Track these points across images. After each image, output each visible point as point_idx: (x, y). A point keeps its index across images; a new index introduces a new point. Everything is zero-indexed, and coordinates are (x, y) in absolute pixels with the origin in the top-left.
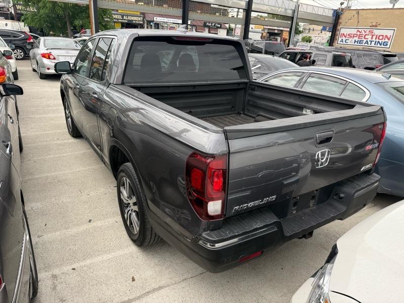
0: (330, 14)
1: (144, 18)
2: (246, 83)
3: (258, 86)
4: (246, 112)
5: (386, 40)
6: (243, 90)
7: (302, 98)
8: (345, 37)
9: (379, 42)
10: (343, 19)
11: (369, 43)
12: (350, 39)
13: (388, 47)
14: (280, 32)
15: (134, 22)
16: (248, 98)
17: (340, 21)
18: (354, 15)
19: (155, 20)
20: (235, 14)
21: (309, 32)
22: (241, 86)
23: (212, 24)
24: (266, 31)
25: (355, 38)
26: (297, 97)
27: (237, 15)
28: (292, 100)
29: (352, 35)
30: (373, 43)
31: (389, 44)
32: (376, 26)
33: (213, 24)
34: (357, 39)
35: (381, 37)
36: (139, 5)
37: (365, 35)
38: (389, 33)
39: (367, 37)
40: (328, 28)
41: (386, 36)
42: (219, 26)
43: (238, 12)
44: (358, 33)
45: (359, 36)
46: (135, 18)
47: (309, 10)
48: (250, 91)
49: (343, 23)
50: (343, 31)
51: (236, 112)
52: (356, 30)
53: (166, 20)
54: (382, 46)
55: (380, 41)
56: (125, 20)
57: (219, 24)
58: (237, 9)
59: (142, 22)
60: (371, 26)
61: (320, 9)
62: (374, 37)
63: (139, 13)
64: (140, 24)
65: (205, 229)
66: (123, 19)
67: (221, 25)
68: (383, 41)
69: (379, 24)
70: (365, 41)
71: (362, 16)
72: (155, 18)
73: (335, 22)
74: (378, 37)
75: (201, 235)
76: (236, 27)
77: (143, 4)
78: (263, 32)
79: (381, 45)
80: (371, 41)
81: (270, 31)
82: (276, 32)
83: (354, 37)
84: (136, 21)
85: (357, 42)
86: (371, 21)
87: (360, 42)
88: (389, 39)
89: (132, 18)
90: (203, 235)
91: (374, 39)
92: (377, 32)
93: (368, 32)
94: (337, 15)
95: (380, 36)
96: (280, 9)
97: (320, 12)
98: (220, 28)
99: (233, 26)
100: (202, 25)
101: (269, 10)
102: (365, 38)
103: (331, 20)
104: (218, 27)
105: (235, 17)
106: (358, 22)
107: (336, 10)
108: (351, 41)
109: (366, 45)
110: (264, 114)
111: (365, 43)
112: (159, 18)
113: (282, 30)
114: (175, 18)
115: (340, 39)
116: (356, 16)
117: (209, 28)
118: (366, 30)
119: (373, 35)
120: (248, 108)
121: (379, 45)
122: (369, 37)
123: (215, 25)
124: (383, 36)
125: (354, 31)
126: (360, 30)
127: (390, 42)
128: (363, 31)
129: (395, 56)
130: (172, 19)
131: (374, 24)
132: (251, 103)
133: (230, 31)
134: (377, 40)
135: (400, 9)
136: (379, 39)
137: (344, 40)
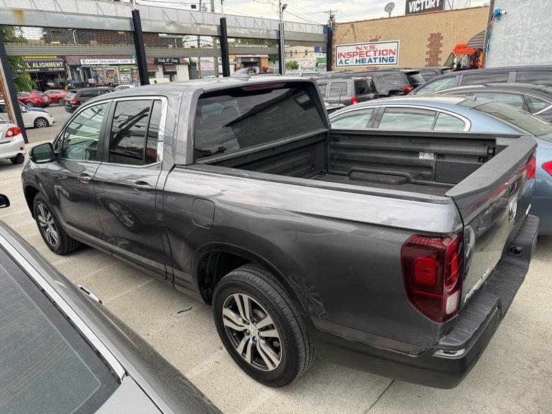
0: (320, 31)
1: (65, 62)
2: (325, 133)
3: (343, 135)
4: (330, 171)
5: (392, 55)
6: (322, 143)
7: (413, 141)
8: (344, 57)
9: (383, 58)
10: (337, 36)
11: (373, 60)
12: (351, 59)
13: (395, 62)
14: (256, 61)
15: (51, 69)
16: (330, 151)
17: (334, 38)
18: (349, 30)
19: (82, 63)
20: (195, 44)
21: (291, 55)
22: (320, 139)
23: (166, 60)
24: (240, 61)
25: (356, 57)
26: (407, 140)
27: (199, 44)
28: (399, 145)
29: (352, 54)
30: (378, 60)
31: (395, 59)
32: (377, 40)
33: (168, 60)
34: (358, 57)
35: (385, 53)
36: (54, 44)
37: (367, 52)
38: (393, 47)
39: (369, 54)
40: (321, 48)
41: (391, 50)
42: (177, 61)
43: (199, 40)
44: (358, 51)
45: (360, 54)
46: (51, 65)
47: (296, 29)
48: (332, 143)
49: (338, 41)
50: (340, 50)
51: (318, 172)
52: (355, 47)
53: (98, 62)
54: (389, 63)
55: (385, 57)
56: (35, 68)
57: (175, 59)
58: (196, 37)
59: (63, 69)
60: (371, 41)
61: (307, 26)
62: (377, 53)
63: (56, 57)
64: (61, 72)
65: (441, 335)
66: (32, 68)
67: (178, 60)
68: (388, 56)
69: (380, 38)
70: (368, 59)
71: (358, 30)
72: (82, 61)
73: (328, 40)
74: (381, 52)
75: (437, 344)
76: (200, 61)
77: (59, 43)
78: (236, 63)
79: (386, 61)
80: (375, 59)
81: (244, 61)
82: (252, 60)
83: (354, 55)
84: (52, 68)
85: (359, 61)
86: (369, 34)
87: (363, 61)
88: (394, 54)
89: (47, 65)
90: (441, 343)
91: (377, 56)
92: (379, 47)
93: (369, 48)
94: (329, 31)
95: (383, 51)
96: (262, 31)
97: (309, 30)
98: (179, 63)
99: (195, 59)
100: (153, 63)
101: (249, 33)
102: (367, 56)
103: (323, 38)
104: (175, 64)
105: (196, 46)
106: (355, 37)
107: (327, 26)
108: (352, 61)
109: (370, 63)
110: (361, 169)
111: (369, 61)
112: (89, 60)
113: (259, 58)
114: (112, 58)
115: (338, 61)
116: (351, 30)
117: (163, 66)
118: (366, 46)
119: (375, 51)
120: (334, 164)
121: (384, 62)
122: (371, 54)
123: (170, 61)
124: (387, 50)
125: (352, 49)
126: (360, 47)
127: (395, 56)
128: (363, 48)
129: (418, 73)
130: (107, 60)
131: (374, 38)
132: (336, 157)
133: (192, 67)
134: (382, 56)
135: (398, 17)
136: (383, 54)
137: (343, 61)
